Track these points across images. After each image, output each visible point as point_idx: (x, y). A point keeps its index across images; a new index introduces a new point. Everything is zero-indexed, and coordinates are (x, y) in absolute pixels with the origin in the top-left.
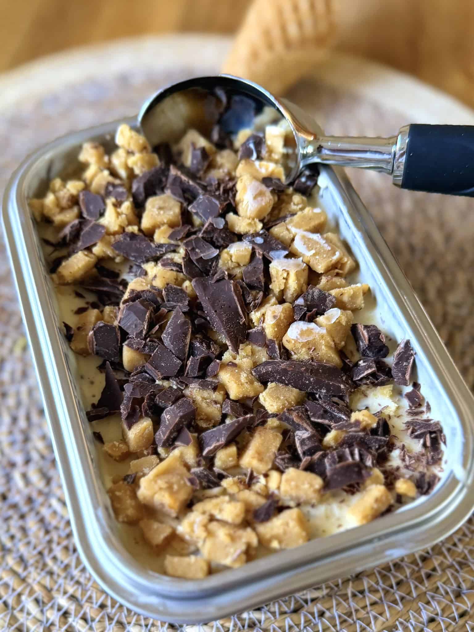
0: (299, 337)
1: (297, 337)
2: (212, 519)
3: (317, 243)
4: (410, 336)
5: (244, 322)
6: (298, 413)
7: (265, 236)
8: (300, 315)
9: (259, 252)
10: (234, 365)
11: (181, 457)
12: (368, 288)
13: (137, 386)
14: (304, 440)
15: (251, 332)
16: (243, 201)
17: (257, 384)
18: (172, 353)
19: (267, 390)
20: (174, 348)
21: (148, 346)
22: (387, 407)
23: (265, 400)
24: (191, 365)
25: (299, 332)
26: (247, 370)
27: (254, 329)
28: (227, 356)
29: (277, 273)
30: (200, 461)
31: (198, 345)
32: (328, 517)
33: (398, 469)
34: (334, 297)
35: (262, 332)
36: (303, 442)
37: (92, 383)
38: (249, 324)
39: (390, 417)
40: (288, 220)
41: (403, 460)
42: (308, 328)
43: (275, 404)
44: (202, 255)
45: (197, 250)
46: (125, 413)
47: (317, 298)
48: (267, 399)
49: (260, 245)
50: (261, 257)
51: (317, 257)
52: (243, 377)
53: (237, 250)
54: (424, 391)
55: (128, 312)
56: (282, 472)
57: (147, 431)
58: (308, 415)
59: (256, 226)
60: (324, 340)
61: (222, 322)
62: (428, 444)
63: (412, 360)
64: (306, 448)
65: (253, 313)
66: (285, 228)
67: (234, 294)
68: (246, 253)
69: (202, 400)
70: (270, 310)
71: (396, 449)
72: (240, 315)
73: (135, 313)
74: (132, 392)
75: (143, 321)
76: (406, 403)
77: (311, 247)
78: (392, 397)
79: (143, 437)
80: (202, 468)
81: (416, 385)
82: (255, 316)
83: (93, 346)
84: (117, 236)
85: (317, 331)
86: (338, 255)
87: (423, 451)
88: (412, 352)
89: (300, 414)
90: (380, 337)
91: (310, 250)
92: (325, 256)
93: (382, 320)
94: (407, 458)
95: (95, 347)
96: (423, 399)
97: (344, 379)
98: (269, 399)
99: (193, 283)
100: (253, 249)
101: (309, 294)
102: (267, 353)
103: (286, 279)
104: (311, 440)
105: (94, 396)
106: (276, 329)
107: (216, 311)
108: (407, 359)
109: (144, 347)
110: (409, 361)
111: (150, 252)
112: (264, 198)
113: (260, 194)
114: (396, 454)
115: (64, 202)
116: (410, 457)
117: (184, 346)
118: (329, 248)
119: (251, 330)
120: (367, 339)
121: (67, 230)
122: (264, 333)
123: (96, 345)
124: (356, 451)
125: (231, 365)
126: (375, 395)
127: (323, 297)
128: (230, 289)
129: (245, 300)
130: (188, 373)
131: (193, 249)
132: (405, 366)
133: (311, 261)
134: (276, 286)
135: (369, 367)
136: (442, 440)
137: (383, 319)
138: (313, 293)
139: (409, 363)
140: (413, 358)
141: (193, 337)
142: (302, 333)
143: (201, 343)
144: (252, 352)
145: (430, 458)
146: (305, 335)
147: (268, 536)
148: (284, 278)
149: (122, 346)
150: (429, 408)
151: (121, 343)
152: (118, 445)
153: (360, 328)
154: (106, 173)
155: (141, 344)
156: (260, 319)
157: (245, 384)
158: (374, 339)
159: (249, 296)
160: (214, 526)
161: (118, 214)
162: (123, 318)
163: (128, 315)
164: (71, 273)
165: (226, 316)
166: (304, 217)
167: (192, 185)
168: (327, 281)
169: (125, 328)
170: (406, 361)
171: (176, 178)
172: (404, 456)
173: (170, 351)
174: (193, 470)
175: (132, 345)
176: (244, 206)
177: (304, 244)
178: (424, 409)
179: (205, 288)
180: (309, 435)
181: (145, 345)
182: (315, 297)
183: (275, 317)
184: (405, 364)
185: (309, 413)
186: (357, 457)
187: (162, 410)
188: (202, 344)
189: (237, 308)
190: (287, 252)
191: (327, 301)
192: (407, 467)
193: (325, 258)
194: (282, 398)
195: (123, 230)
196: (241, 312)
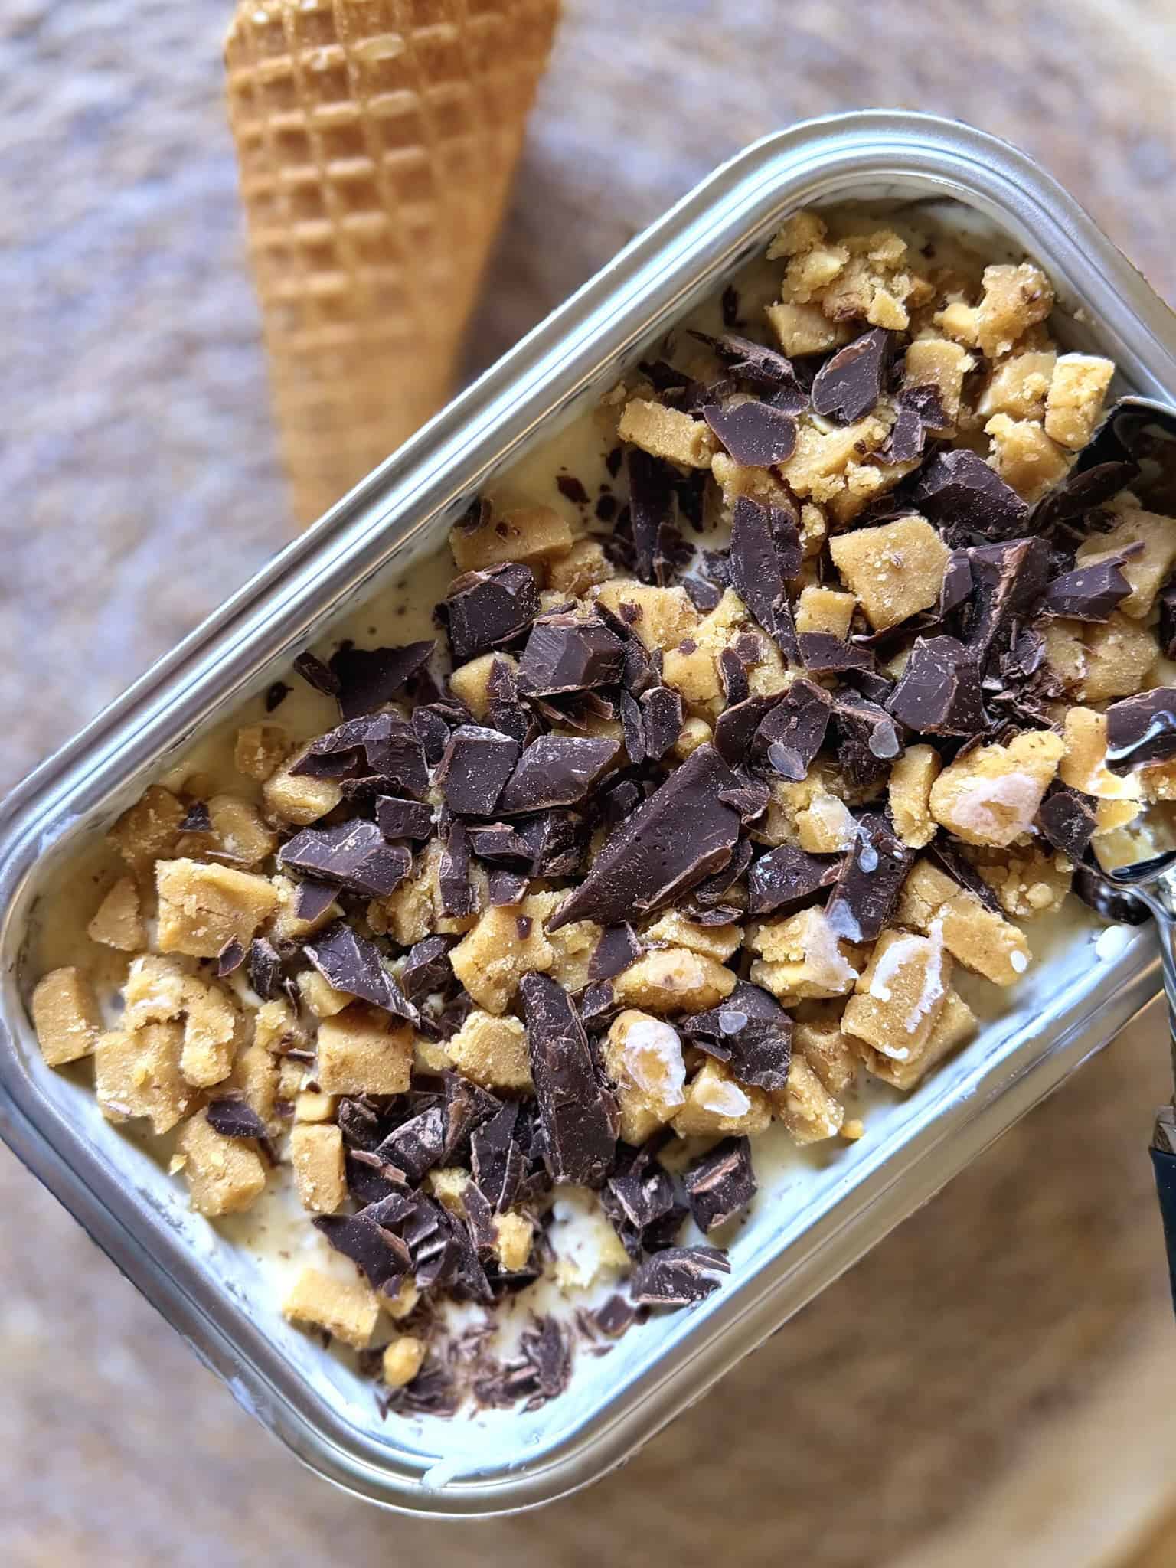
0: (636, 1052)
1: (634, 1048)
2: (179, 1022)
3: (918, 994)
4: (730, 1283)
5: (641, 909)
6: (468, 1106)
7: (893, 867)
8: (703, 1027)
9: (838, 872)
10: (525, 931)
11: (278, 907)
12: (854, 1137)
13: (393, 745)
14: (416, 1138)
15: (627, 930)
16: (973, 775)
17: (501, 996)
18: (507, 781)
19: (496, 1022)
20: (519, 781)
21: (513, 710)
22: (574, 1265)
23: (472, 1027)
24: (492, 835)
25: (648, 1049)
26: (525, 962)
27: (634, 936)
28: (548, 902)
29: (794, 937)
30: (289, 945)
31: (547, 829)
32: (293, 1227)
33: (444, 1330)
34: (785, 1083)
35: (629, 959)
36: (410, 1137)
37: (401, 611)
38: (642, 922)
39: (554, 1279)
40: (971, 895)
41: (467, 1336)
42: (667, 1063)
43: (463, 1054)
44: (779, 743)
45: (794, 719)
46: (324, 746)
47: (763, 1050)
48: (472, 1033)
49: (856, 868)
50: (822, 882)
51: (875, 1011)
52: (502, 965)
53: (820, 819)
54: (635, 1333)
55: (562, 636)
56: (332, 1119)
57: (303, 812)
58: (479, 1123)
59: (912, 834)
60: (654, 1106)
61: (615, 866)
62: (517, 1377)
63: (682, 1300)
64: (401, 1147)
65: (675, 916)
66: (939, 901)
67: (696, 862)
68: (822, 845)
69: (423, 893)
70: (682, 962)
71: (486, 1312)
72: (654, 893)
73: (565, 657)
74: (372, 741)
75: (555, 684)
76: (598, 1301)
77: (900, 984)
78: (605, 1267)
79: (289, 807)
80: (275, 956)
81: (644, 1313)
82: (669, 926)
83: (461, 590)
84: (779, 494)
85: (666, 1086)
86: (900, 1054)
87: (501, 1369)
88: (699, 1297)
89: (469, 1111)
90: (718, 1215)
91: (888, 985)
92: (885, 1026)
93: (785, 1190)
94: (472, 1342)
95: (461, 595)
96: (619, 1337)
97: (594, 1166)
98: (475, 1037)
99: (706, 747)
100: (844, 854)
101: (764, 1029)
102: (585, 988)
103: (787, 962)
104: (421, 1154)
105: (373, 631)
106: (644, 990)
107: (638, 839)
108: (680, 1290)
109: (505, 705)
110: (678, 1294)
111: (759, 600)
112: (995, 826)
113: (1004, 813)
114: (476, 1316)
115: (835, 303)
116: (477, 1347)
117: (529, 802)
118: (911, 1029)
119: (630, 929)
120: (701, 1189)
121: (757, 354)
122: (630, 963)
123: (466, 597)
124: (439, 1245)
125: (520, 925)
126: (598, 1231)
127: (773, 1060)
128: (709, 845)
129: (699, 888)
130: (476, 833)
131: (793, 710)
132: (666, 1290)
133: (864, 997)
134: (767, 941)
135: (641, 1213)
136: (530, 1401)
137: (786, 1196)
138: (773, 1036)
139: (673, 1295)
140: (687, 1301)
141: (560, 812)
142: (649, 1058)
143: (554, 833)
144: (575, 954)
145: (489, 1385)
146: (646, 1065)
147: (187, 1145)
148: (787, 956)
149: (489, 650)
150: (602, 1352)
151: (499, 647)
152: (259, 761)
153: (729, 1163)
154: (967, 363)
155: (508, 695)
156: (664, 941)
157: (485, 977)
158: (709, 1205)
159: (711, 892)
160: (160, 1036)
161: (840, 470)
162: (550, 631)
163: (559, 641)
164: (631, 437)
165: (635, 867)
166: (986, 933)
167: (990, 618)
168: (823, 1051)
169: (531, 643)
170: (676, 1289)
171: (994, 571)
172: (476, 1334)
173: (512, 773)
174: (263, 942)
175: (500, 676)
176: (960, 782)
177: (901, 967)
178: (602, 1341)
179: (700, 782)
180: (428, 1146)
181: (512, 706)
182: (762, 1045)
183: (669, 979)
184: (670, 1287)
185: (485, 1123)
186: (422, 1254)
187: (369, 816)
188: (550, 837)
189: (668, 881)
190: (857, 937)
191: (765, 1073)
192: (453, 1347)
193: (879, 1028)
194: (490, 1061)
195: (801, 500)
196: (663, 892)
